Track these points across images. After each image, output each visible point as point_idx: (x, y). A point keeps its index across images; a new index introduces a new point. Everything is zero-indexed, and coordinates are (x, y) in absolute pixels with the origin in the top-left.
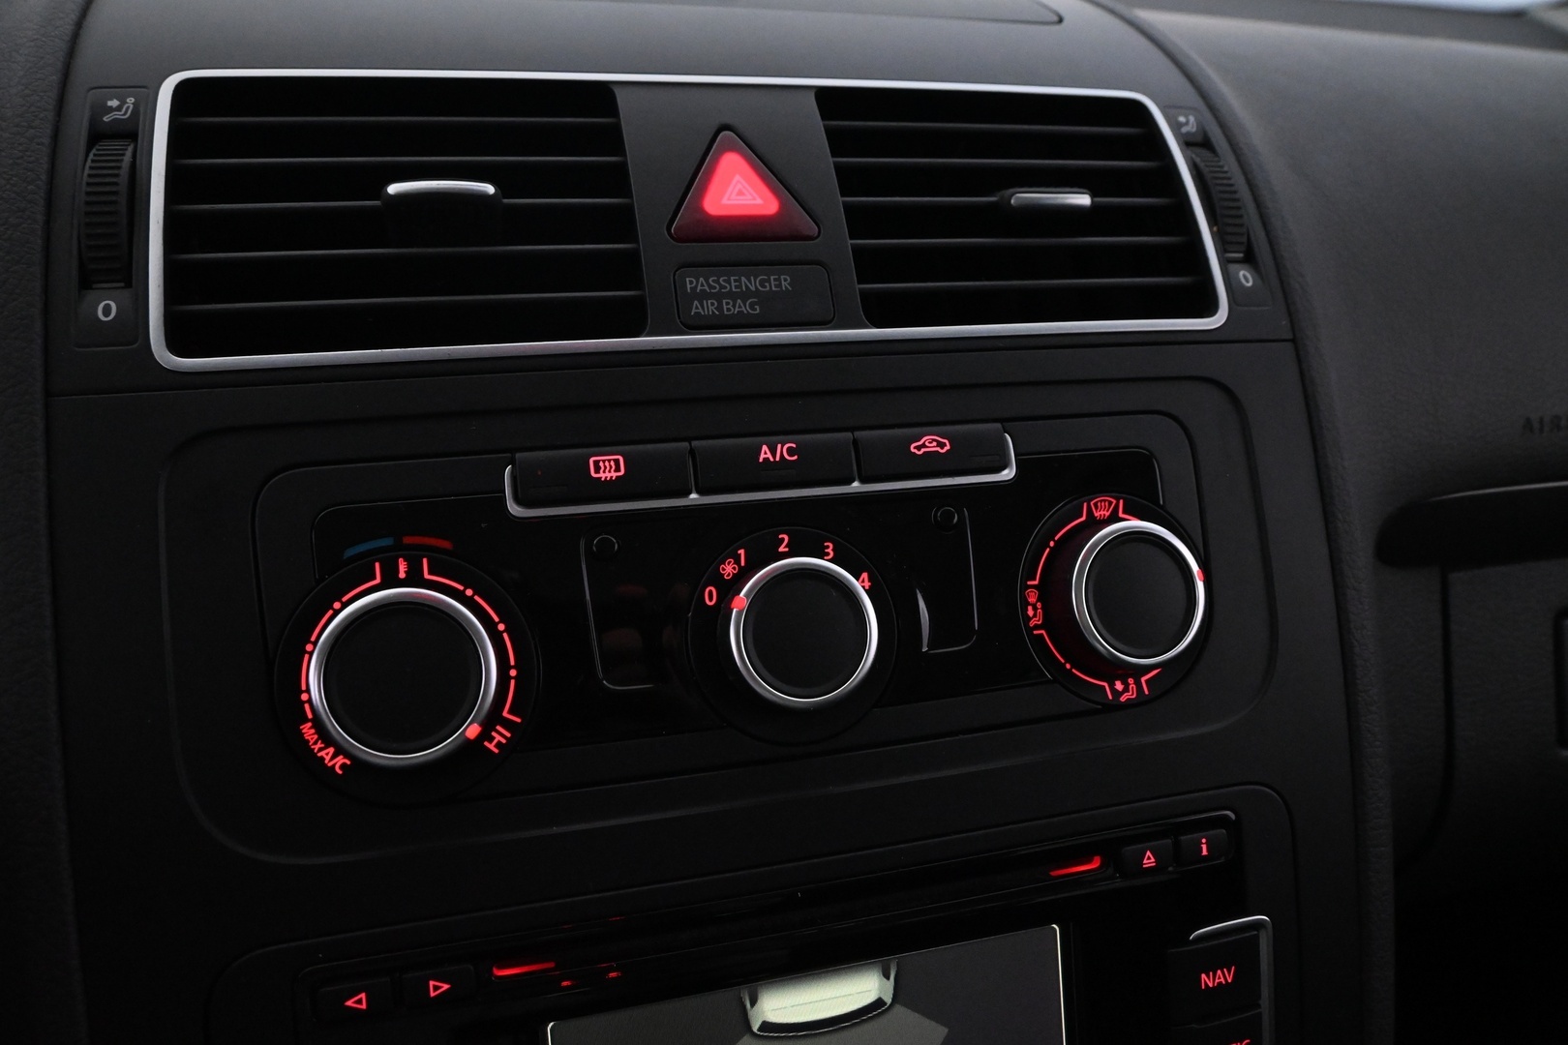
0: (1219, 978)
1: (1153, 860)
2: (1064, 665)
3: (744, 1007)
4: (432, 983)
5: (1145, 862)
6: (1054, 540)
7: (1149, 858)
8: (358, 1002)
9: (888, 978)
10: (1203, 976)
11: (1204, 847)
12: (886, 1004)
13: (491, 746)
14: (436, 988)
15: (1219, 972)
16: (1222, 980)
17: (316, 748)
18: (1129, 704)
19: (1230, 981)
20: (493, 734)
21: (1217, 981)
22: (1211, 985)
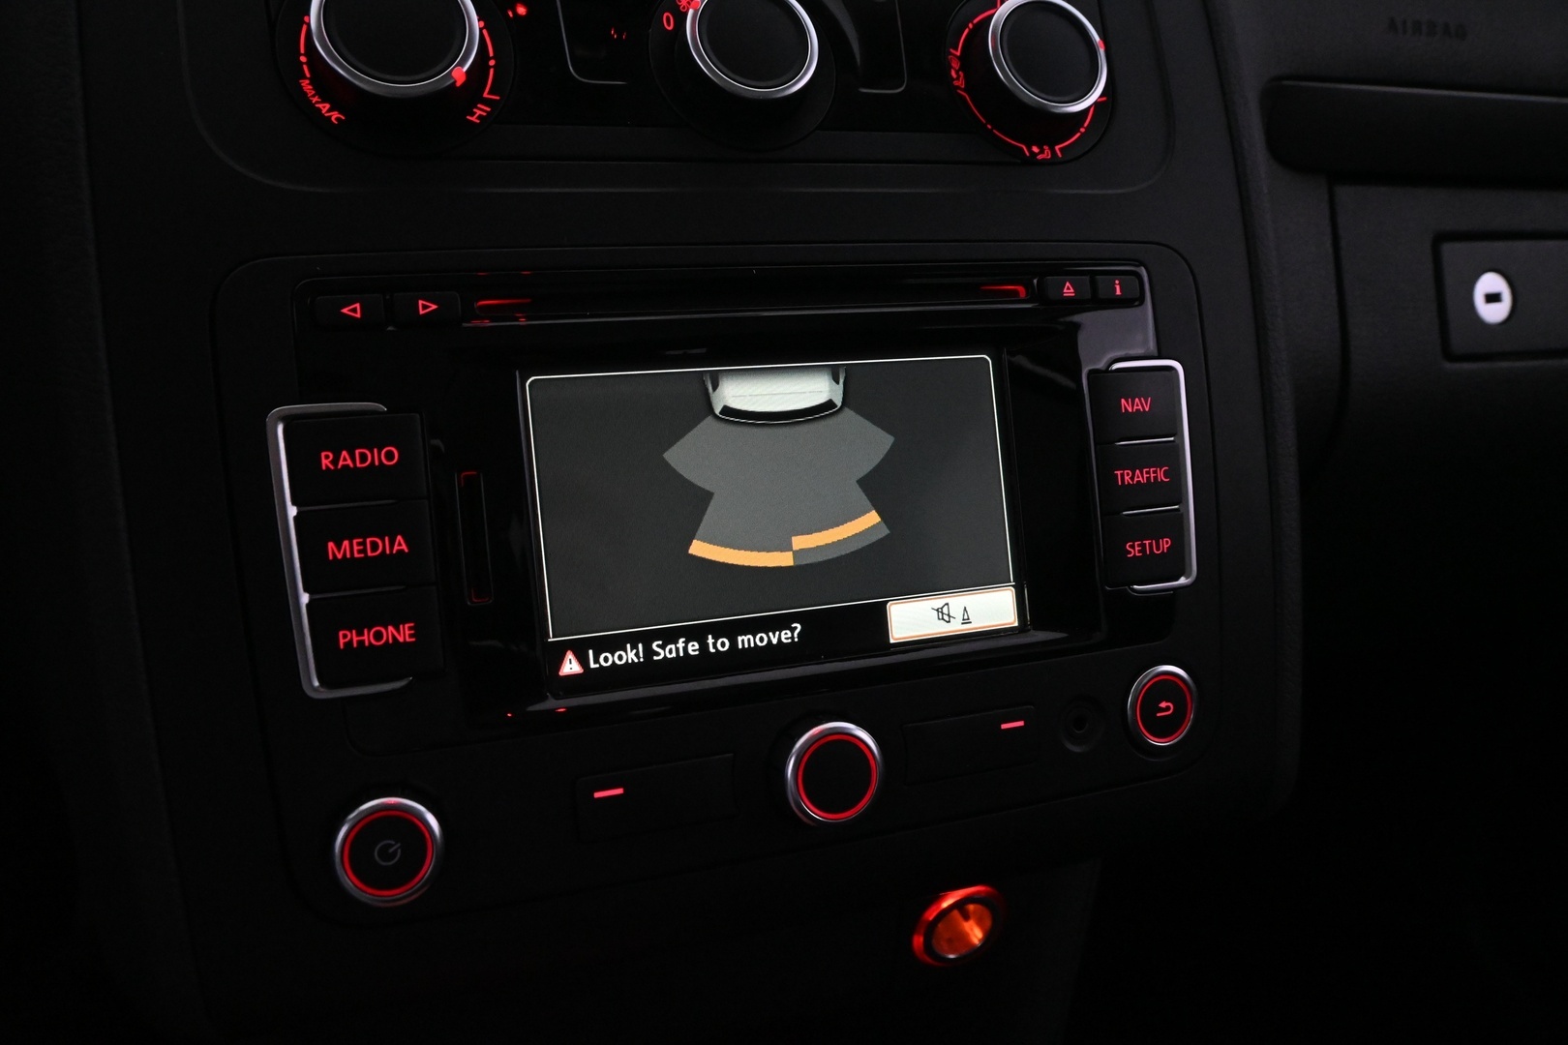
0: (1137, 405)
1: (1072, 290)
2: (986, 125)
3: (707, 390)
4: (421, 302)
5: (1065, 291)
6: (972, 23)
7: (1068, 288)
8: (353, 310)
9: (838, 383)
10: (1123, 400)
11: (1118, 287)
12: (836, 406)
13: (473, 119)
14: (425, 307)
15: (1137, 400)
16: (1140, 407)
17: (314, 100)
18: (1044, 162)
19: (1147, 409)
20: (475, 110)
21: (1135, 408)
22: (1130, 410)
